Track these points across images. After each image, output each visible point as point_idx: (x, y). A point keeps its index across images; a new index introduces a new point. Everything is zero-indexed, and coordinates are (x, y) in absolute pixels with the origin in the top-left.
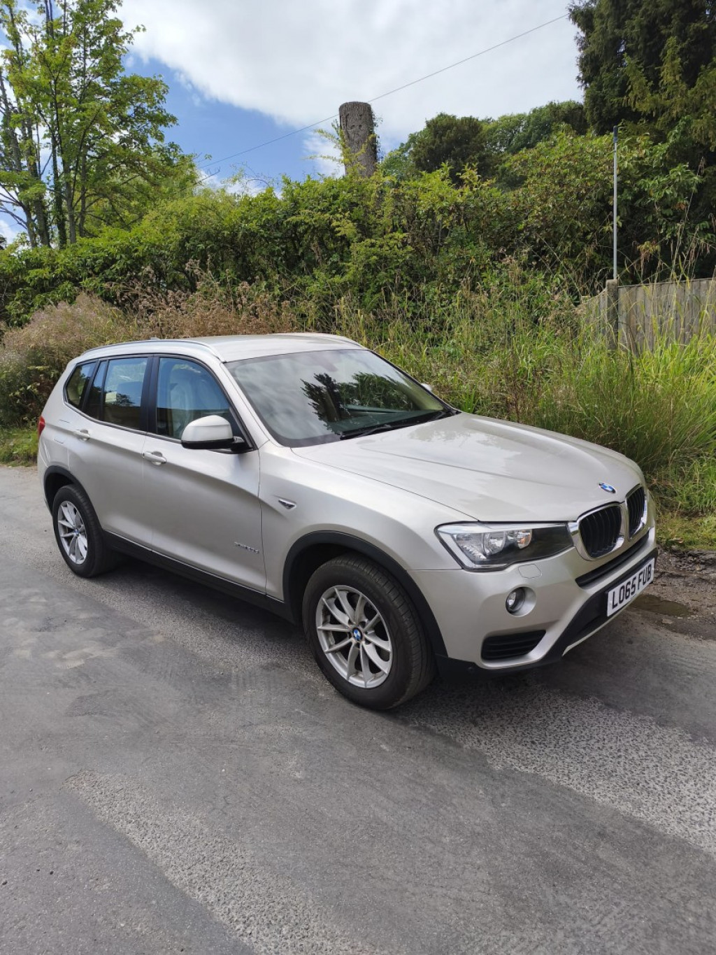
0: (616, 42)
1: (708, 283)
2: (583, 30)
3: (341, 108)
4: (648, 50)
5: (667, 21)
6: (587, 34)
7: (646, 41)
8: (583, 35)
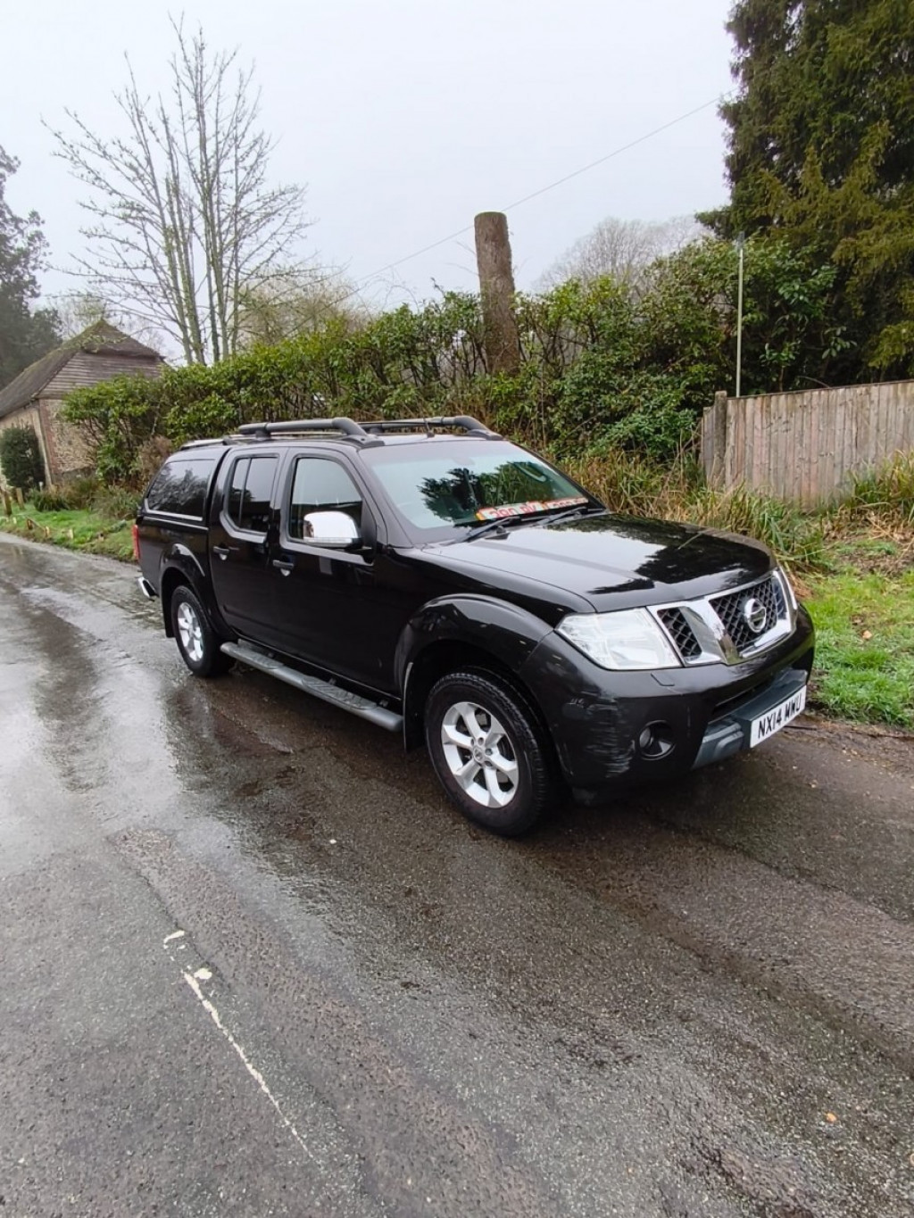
0: (763, 140)
1: (820, 394)
2: (731, 126)
3: (476, 218)
4: (796, 147)
5: (814, 115)
6: (736, 129)
7: (792, 137)
8: (731, 131)
